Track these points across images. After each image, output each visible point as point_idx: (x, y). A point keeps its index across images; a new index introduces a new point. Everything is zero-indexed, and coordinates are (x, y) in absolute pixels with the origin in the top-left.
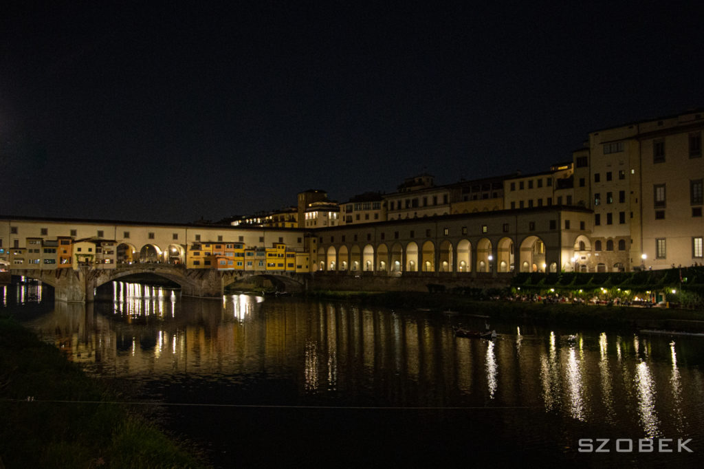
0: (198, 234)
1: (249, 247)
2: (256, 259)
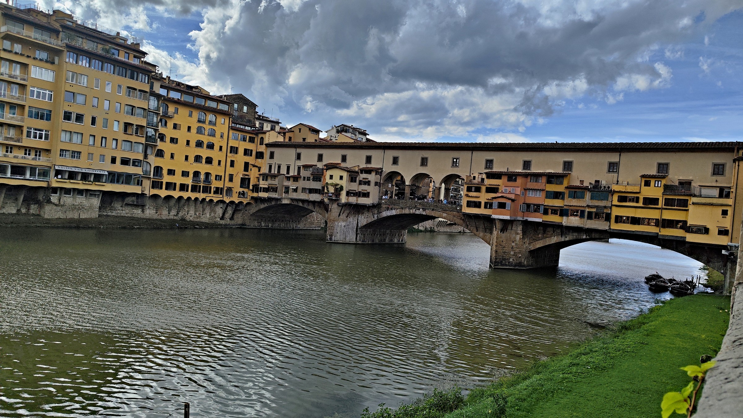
0: (489, 158)
1: (582, 182)
2: (588, 206)
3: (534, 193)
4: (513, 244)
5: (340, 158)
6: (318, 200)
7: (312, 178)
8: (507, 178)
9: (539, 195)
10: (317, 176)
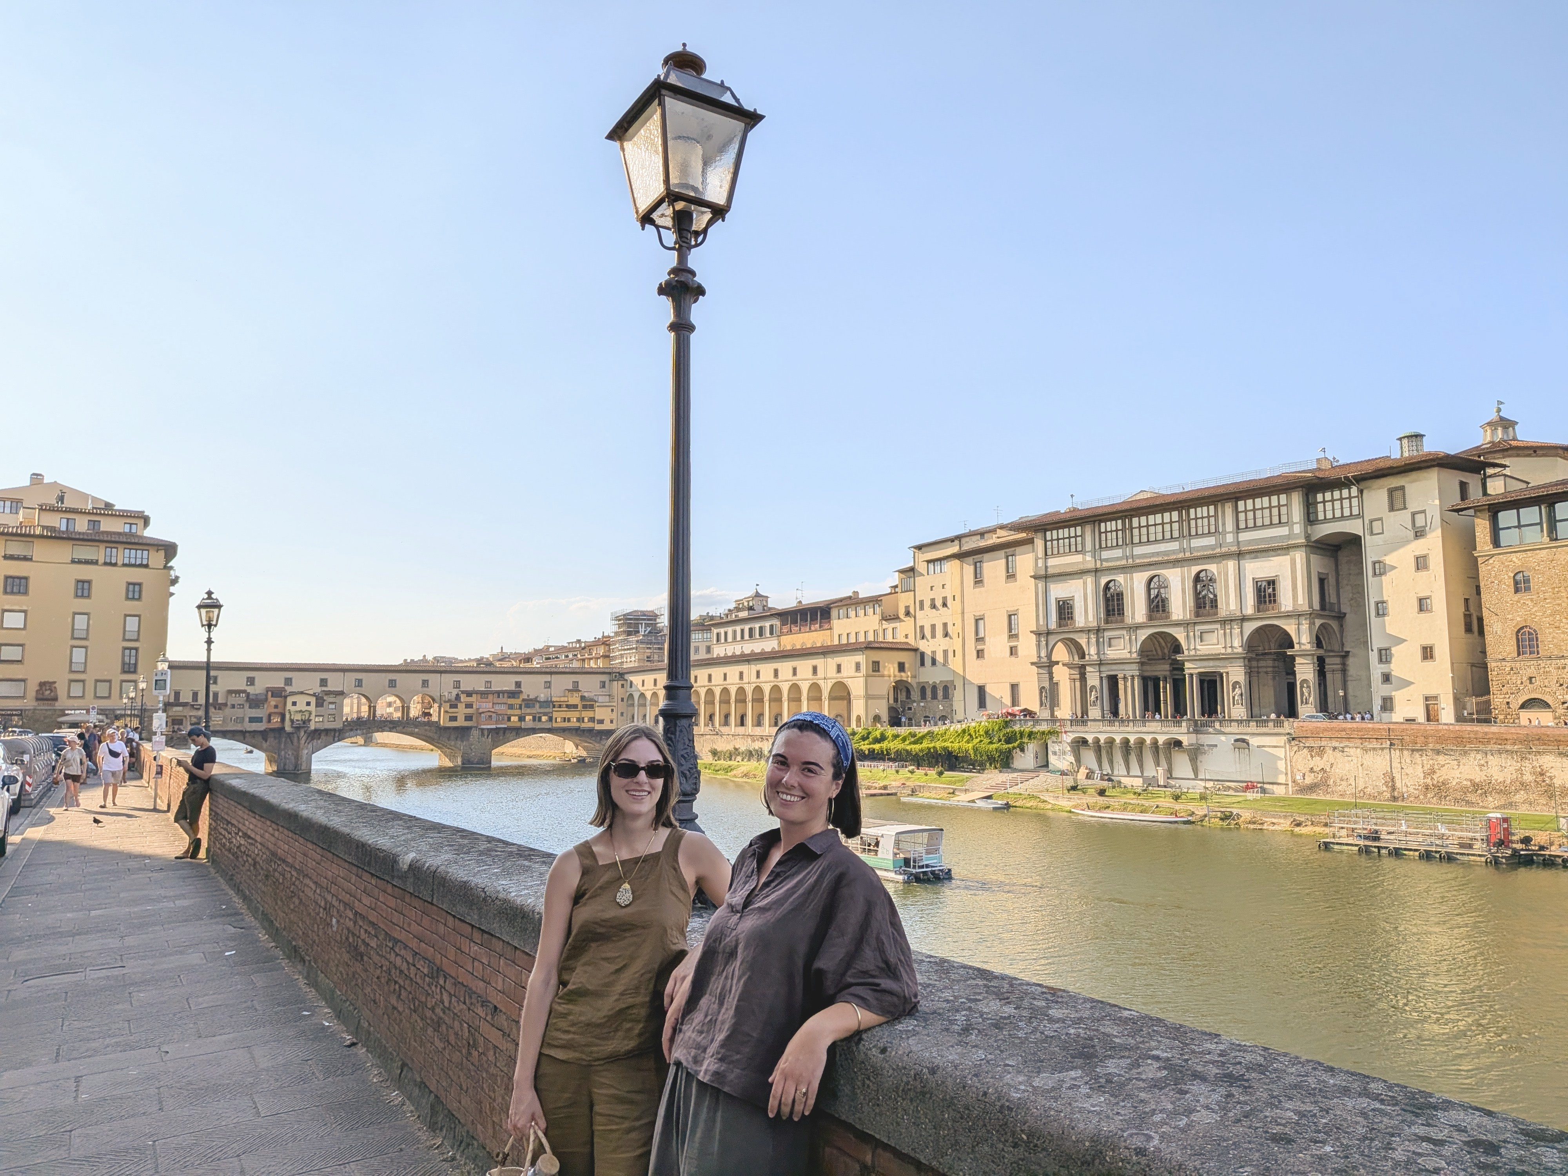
0: (456, 679)
1: (528, 696)
2: (538, 713)
3: (500, 705)
5: (283, 681)
6: (262, 729)
7: (247, 706)
8: (479, 696)
9: (503, 707)
10: (255, 702)
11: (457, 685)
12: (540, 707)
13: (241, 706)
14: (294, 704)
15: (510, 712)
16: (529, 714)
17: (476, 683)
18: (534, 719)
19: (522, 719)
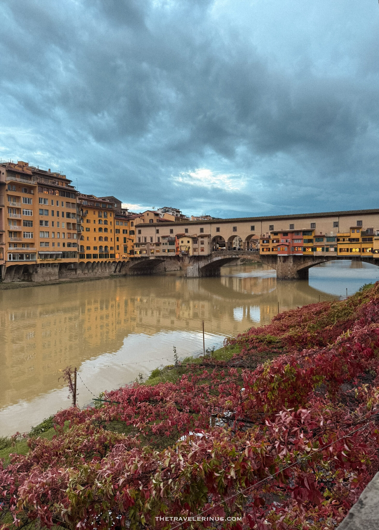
0: (271, 224)
1: (321, 233)
2: (326, 245)
3: (298, 241)
4: (289, 268)
5: (184, 231)
6: (174, 255)
7: (168, 243)
8: (282, 235)
9: (300, 242)
10: (172, 242)
11: (271, 227)
12: (327, 241)
13: (166, 244)
14: (182, 242)
15: (305, 245)
16: (319, 246)
17: (284, 226)
18: (323, 250)
19: (314, 249)
